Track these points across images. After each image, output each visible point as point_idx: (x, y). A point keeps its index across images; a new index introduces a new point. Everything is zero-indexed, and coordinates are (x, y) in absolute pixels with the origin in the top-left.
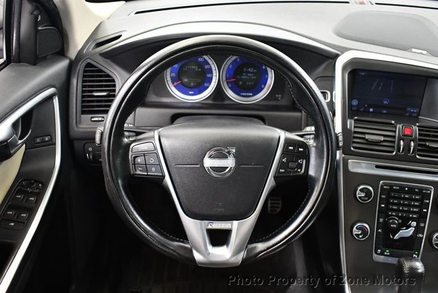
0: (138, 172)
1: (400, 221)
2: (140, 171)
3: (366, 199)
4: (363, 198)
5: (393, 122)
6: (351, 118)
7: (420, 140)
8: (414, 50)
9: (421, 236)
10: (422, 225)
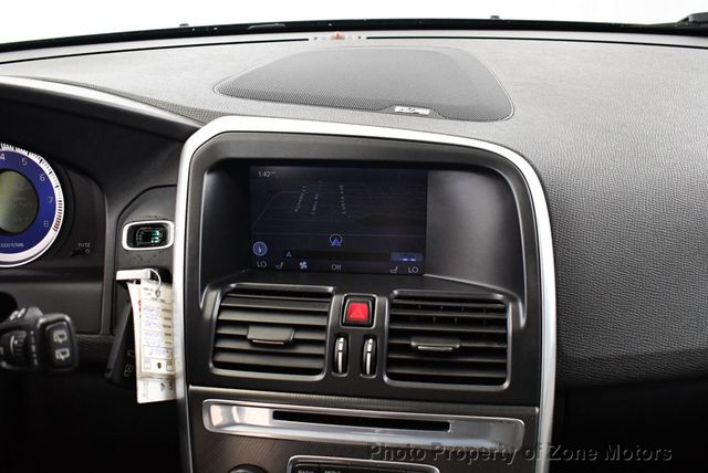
5: (331, 289)
6: (214, 287)
7: (393, 333)
8: (398, 109)
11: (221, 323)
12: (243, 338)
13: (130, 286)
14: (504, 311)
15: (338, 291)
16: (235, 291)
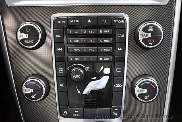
3: (31, 42)
4: (26, 42)
9: (119, 85)
10: (119, 70)
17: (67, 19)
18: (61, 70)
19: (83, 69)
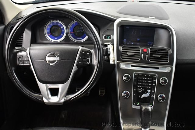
0: (20, 64)
1: (143, 90)
2: (21, 63)
3: (127, 80)
5: (139, 47)
6: (121, 46)
7: (150, 54)
8: (150, 17)
9: (153, 96)
10: (153, 91)
11: (122, 52)
12: (126, 54)
13: (108, 45)
14: (168, 51)
15: (141, 47)
16: (124, 47)
17: (138, 74)
18: (135, 89)
19: (142, 90)
